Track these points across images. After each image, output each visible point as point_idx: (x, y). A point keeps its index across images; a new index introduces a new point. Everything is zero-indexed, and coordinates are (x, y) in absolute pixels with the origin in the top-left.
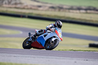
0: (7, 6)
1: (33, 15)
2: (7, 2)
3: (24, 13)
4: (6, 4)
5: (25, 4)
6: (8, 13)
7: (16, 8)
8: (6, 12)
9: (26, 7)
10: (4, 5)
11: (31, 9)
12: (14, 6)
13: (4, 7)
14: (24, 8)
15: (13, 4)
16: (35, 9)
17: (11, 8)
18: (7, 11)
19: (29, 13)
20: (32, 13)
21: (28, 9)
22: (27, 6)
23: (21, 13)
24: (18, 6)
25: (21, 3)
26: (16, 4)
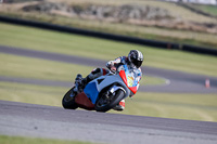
0: (138, 22)
1: (196, 45)
2: (138, 13)
3: (176, 39)
4: (135, 17)
5: (179, 20)
6: (140, 37)
7: (157, 26)
8: (134, 36)
9: (180, 27)
10: (132, 21)
11: (191, 30)
12: (153, 22)
13: (130, 24)
14: (175, 29)
15: (151, 19)
16: (199, 31)
17: (146, 26)
18: (137, 33)
19: (187, 40)
20: (192, 40)
21: (184, 30)
22: (182, 23)
23: (169, 38)
24: (163, 22)
25: (168, 17)
26: (157, 18)
